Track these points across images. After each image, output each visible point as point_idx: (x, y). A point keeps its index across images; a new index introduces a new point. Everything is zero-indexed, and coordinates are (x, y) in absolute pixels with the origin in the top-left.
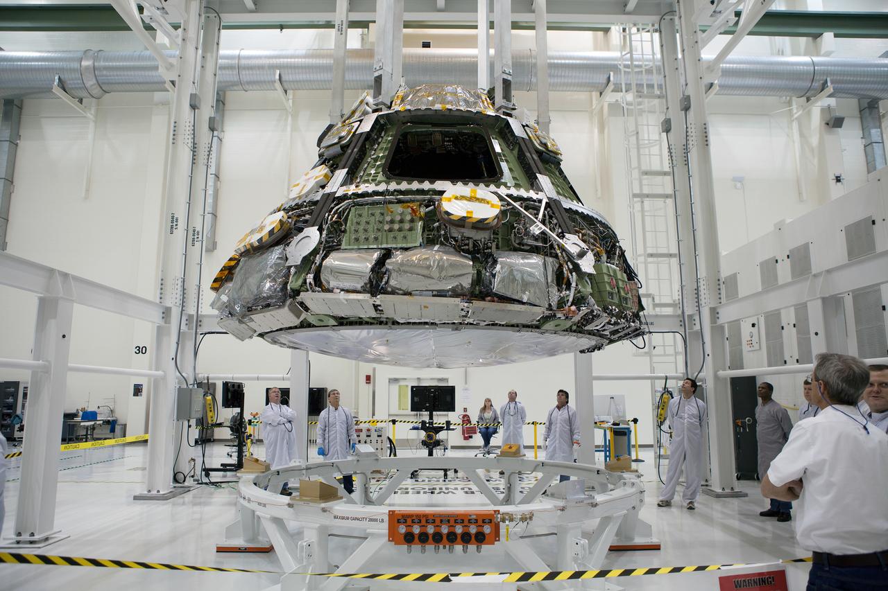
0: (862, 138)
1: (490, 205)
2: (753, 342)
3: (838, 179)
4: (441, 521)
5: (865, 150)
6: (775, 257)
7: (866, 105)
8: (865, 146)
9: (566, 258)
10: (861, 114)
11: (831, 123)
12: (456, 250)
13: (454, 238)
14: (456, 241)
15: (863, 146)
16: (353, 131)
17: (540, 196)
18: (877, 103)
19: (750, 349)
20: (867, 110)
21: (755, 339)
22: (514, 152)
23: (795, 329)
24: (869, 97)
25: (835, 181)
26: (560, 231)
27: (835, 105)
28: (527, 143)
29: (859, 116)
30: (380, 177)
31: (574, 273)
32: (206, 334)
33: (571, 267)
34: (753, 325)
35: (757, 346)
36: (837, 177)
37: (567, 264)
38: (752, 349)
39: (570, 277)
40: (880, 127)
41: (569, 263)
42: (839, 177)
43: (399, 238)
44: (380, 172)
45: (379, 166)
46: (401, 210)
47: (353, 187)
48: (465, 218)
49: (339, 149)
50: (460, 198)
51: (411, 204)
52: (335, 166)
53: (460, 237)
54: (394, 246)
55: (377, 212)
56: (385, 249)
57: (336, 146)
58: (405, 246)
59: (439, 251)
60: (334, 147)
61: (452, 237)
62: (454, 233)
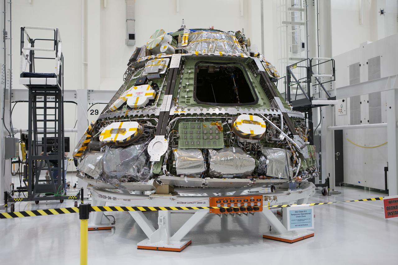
1: (260, 126)
2: (342, 110)
3: (382, 12)
4: (237, 201)
9: (295, 150)
12: (244, 151)
13: (242, 143)
14: (243, 145)
16: (167, 65)
17: (279, 112)
19: (340, 114)
21: (344, 109)
22: (257, 79)
23: (368, 104)
25: (380, 13)
26: (290, 133)
28: (265, 74)
30: (192, 101)
31: (300, 159)
33: (298, 155)
34: (343, 101)
35: (344, 113)
36: (382, 11)
37: (296, 153)
38: (342, 114)
39: (297, 160)
41: (297, 153)
42: (383, 11)
43: (212, 143)
44: (191, 97)
45: (188, 92)
46: (211, 126)
47: (180, 110)
48: (250, 134)
49: (158, 76)
50: (245, 121)
51: (217, 123)
52: (155, 85)
53: (245, 143)
54: (209, 147)
55: (196, 126)
56: (200, 149)
57: (156, 74)
58: (215, 148)
59: (236, 152)
60: (155, 74)
61: (240, 143)
62: (242, 140)
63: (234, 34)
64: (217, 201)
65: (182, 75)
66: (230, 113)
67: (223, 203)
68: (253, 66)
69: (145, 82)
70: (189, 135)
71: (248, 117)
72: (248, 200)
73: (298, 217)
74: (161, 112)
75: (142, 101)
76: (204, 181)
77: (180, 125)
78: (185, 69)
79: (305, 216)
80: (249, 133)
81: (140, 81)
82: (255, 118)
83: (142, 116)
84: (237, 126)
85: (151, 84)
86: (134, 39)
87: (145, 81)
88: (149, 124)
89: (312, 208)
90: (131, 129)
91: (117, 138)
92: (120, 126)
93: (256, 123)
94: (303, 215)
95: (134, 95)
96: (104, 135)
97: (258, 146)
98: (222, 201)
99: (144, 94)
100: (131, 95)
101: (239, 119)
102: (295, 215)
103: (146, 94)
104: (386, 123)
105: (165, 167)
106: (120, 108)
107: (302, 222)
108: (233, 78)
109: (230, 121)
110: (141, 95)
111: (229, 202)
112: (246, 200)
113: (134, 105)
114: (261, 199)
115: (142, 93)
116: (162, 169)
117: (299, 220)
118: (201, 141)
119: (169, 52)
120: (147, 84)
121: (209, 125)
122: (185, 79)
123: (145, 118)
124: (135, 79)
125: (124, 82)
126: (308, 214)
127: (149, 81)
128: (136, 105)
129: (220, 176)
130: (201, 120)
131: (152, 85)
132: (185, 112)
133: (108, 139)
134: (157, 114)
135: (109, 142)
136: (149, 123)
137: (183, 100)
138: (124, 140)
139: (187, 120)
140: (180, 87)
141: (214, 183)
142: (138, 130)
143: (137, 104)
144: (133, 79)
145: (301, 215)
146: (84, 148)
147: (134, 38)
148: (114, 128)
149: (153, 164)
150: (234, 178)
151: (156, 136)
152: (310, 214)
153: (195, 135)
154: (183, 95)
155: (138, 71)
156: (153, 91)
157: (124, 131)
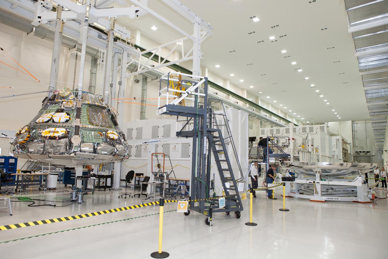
0: (142, 87)
1: (116, 135)
6: (132, 128)
7: (145, 78)
8: (142, 90)
11: (136, 81)
16: (75, 105)
18: (147, 78)
29: (142, 81)
36: (135, 98)
40: (147, 86)
43: (97, 140)
44: (87, 121)
45: (85, 118)
46: (97, 134)
47: (84, 125)
48: (113, 138)
49: (71, 110)
51: (99, 132)
54: (96, 142)
55: (91, 133)
56: (92, 142)
57: (70, 108)
62: (108, 140)
65: (81, 111)
66: (104, 129)
68: (109, 111)
70: (88, 136)
71: (112, 132)
74: (75, 126)
75: (63, 120)
76: (95, 154)
77: (84, 132)
78: (82, 108)
81: (59, 111)
82: (114, 132)
84: (108, 135)
87: (62, 111)
90: (61, 131)
91: (54, 135)
92: (55, 130)
93: (114, 134)
95: (57, 116)
96: (45, 133)
101: (109, 132)
103: (65, 117)
105: (79, 148)
109: (104, 133)
113: (58, 121)
115: (62, 116)
120: (64, 112)
122: (82, 113)
123: (66, 127)
128: (60, 122)
131: (67, 113)
133: (48, 135)
136: (68, 129)
137: (84, 122)
138: (58, 136)
139: (87, 130)
140: (81, 116)
142: (66, 132)
146: (28, 139)
148: (51, 130)
149: (74, 146)
151: (74, 136)
154: (83, 119)
155: (53, 105)
156: (69, 116)
157: (58, 132)
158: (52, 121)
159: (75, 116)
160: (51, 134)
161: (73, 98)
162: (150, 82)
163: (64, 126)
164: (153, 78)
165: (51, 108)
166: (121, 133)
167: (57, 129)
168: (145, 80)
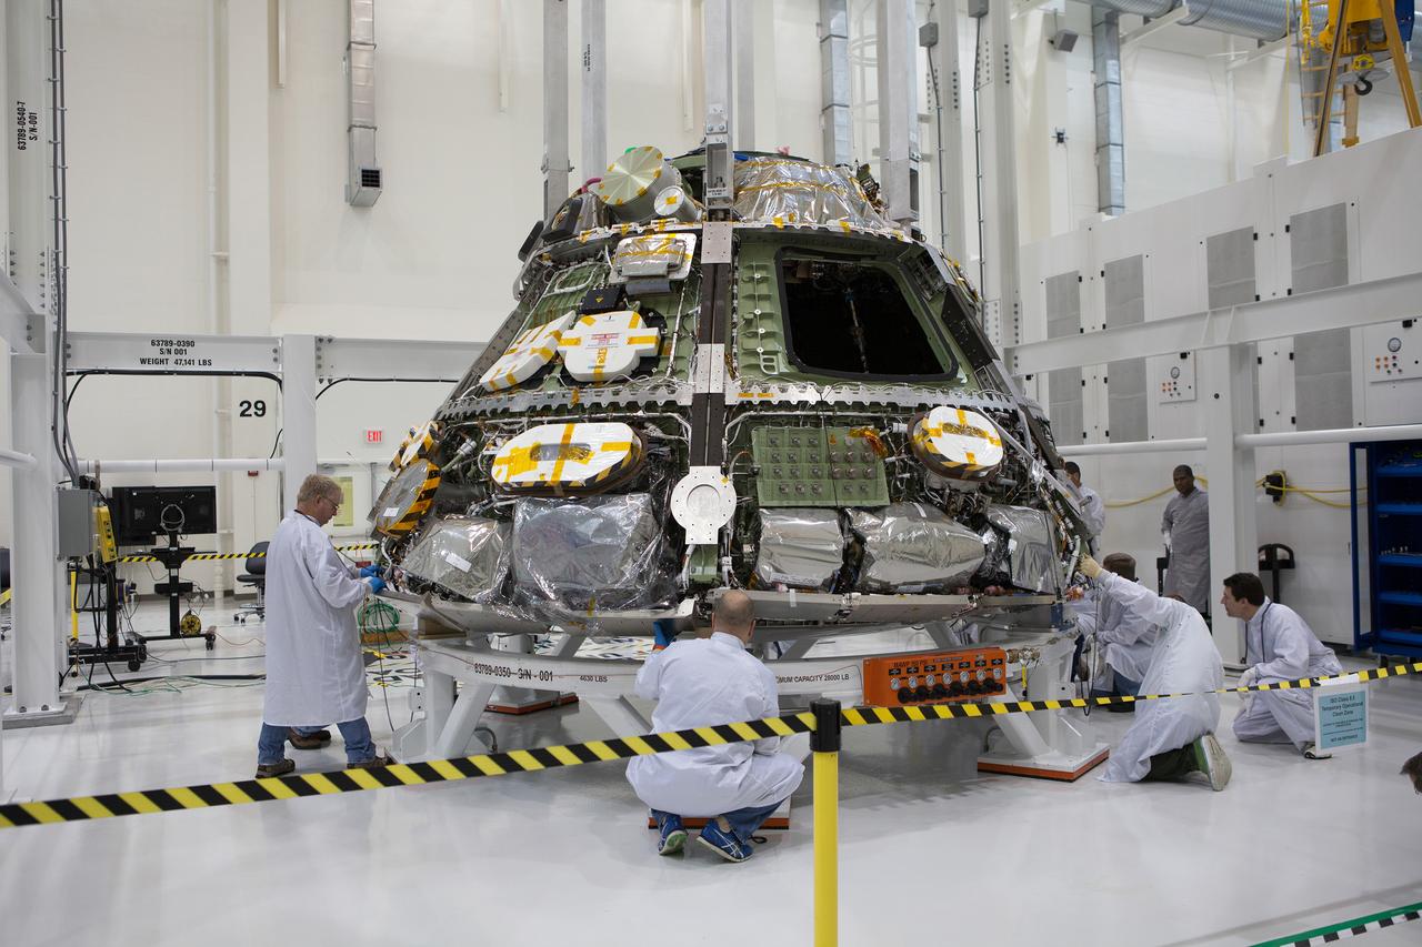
0: (1092, 72)
1: (990, 440)
3: (1060, 138)
4: (943, 667)
5: (1095, 92)
6: (1077, 272)
7: (1103, 18)
8: (1096, 87)
9: (1062, 511)
10: (1093, 31)
11: (1058, 42)
12: (947, 513)
15: (1093, 86)
16: (690, 253)
17: (1013, 404)
18: (1117, 16)
20: (1103, 27)
22: (934, 305)
24: (1110, 6)
25: (1056, 140)
27: (1063, 11)
29: (1091, 34)
30: (782, 366)
31: (1077, 537)
32: (84, 373)
33: (1071, 526)
36: (1059, 134)
37: (1065, 522)
39: (1070, 540)
40: (1118, 58)
41: (1067, 520)
42: (1062, 134)
43: (854, 490)
44: (775, 353)
45: (764, 336)
46: (849, 440)
47: (756, 390)
48: (965, 465)
49: (665, 287)
50: (948, 427)
51: (867, 429)
52: (651, 314)
53: (948, 491)
54: (848, 503)
55: (804, 439)
56: (834, 508)
57: (659, 280)
58: (866, 504)
59: (931, 518)
60: (653, 281)
61: (931, 489)
62: (935, 480)
63: (854, 173)
64: (890, 671)
65: (735, 287)
66: (902, 403)
67: (958, 670)
68: (922, 268)
69: (617, 304)
70: (786, 467)
71: (952, 416)
72: (969, 663)
73: (1337, 714)
74: (696, 397)
75: (620, 359)
76: (842, 601)
77: (759, 436)
78: (741, 269)
79: (1352, 712)
80: (963, 460)
81: (599, 300)
82: (973, 419)
83: (633, 406)
84: (930, 441)
85: (637, 308)
86: (378, 186)
87: (616, 299)
88: (654, 431)
89: (1365, 687)
90: (606, 447)
91: (563, 475)
92: (567, 436)
93: (978, 432)
94: (1348, 709)
95: (587, 341)
96: (509, 463)
97: (979, 501)
98: (904, 670)
99: (623, 339)
100: (577, 342)
101: (934, 420)
102: (1330, 709)
103: (631, 341)
104: (1204, 439)
105: (727, 561)
106: (534, 381)
107: (1345, 728)
108: (852, 302)
109: (902, 427)
110: (611, 341)
111: (973, 667)
112: (965, 665)
113: (592, 371)
114: (1001, 660)
115: (615, 335)
116: (719, 568)
117: (1339, 724)
118: (826, 482)
119: (684, 214)
120: (624, 308)
121: (843, 436)
122: (743, 297)
123: (640, 413)
124: (564, 294)
125: (518, 303)
126: (1357, 705)
127: (632, 299)
128: (601, 374)
129: (886, 589)
130: (816, 421)
131: (643, 312)
132: (752, 395)
133: (529, 477)
134: (685, 400)
135: (532, 485)
136: (652, 427)
137: (753, 361)
138: (587, 481)
139: (776, 421)
140: (735, 320)
141: (873, 608)
142: (633, 447)
143: (604, 371)
144: (558, 295)
145: (1343, 710)
146: (424, 505)
147: (378, 181)
148: (543, 442)
149: (689, 551)
150: (924, 592)
151: (693, 469)
152: (1362, 704)
153: (805, 467)
154: (751, 344)
155: (571, 269)
156: (654, 331)
157: (582, 452)
158: (557, 374)
159: (694, 325)
160: (544, 471)
161: (680, 201)
162: (1137, 34)
163: (623, 404)
164: (1149, 10)
165: (557, 291)
166: (1022, 414)
167: (583, 432)
168: (1108, 31)
